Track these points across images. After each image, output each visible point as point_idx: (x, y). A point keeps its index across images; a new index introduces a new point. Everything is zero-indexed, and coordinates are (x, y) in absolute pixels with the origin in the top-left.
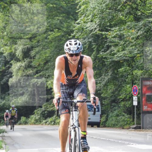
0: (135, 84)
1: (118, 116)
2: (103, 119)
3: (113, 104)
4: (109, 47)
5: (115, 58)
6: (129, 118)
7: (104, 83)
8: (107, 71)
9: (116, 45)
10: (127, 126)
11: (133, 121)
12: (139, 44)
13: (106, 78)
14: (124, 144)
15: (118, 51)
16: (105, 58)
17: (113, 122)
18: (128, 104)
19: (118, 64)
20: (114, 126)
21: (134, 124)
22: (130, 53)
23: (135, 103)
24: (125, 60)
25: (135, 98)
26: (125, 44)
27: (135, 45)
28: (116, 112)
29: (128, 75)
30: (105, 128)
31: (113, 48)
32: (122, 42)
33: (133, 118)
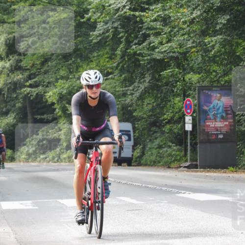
0: (188, 96)
1: (160, 147)
2: (137, 153)
3: (153, 129)
4: (146, 37)
5: (157, 55)
6: (179, 150)
7: (137, 94)
8: (143, 75)
9: (157, 34)
10: (176, 164)
11: (185, 155)
12: (195, 31)
13: (142, 87)
14: (170, 192)
15: (161, 43)
16: (140, 54)
17: (153, 158)
18: (176, 128)
19: (160, 65)
20: (154, 164)
21: (186, 161)
22: (181, 46)
23: (189, 127)
24: (172, 58)
25: (188, 119)
26: (171, 31)
27: (189, 33)
28: (157, 142)
29: (177, 82)
30: (140, 167)
31: (152, 38)
32: (167, 29)
33: (186, 151)
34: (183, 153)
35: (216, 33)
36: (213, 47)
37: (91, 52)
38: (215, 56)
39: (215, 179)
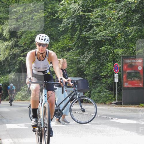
0: (116, 62)
1: (100, 92)
3: (96, 81)
4: (91, 27)
5: (98, 38)
6: (111, 94)
7: (86, 61)
8: (89, 50)
9: (98, 25)
10: (109, 102)
11: (115, 97)
12: (120, 24)
13: (89, 56)
14: (106, 119)
15: (101, 31)
16: (88, 38)
17: (96, 98)
18: (109, 81)
19: (100, 43)
21: (115, 100)
22: (112, 32)
23: (116, 80)
24: (106, 39)
25: (116, 75)
26: (106, 24)
27: (116, 25)
28: (98, 89)
29: (109, 53)
31: (95, 28)
32: (104, 23)
33: (115, 94)
34: (113, 95)
35: (132, 25)
36: (131, 33)
37: (59, 36)
38: (132, 39)
39: (132, 110)
